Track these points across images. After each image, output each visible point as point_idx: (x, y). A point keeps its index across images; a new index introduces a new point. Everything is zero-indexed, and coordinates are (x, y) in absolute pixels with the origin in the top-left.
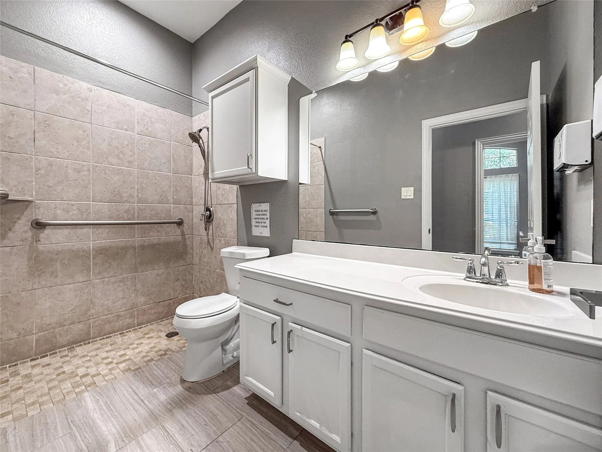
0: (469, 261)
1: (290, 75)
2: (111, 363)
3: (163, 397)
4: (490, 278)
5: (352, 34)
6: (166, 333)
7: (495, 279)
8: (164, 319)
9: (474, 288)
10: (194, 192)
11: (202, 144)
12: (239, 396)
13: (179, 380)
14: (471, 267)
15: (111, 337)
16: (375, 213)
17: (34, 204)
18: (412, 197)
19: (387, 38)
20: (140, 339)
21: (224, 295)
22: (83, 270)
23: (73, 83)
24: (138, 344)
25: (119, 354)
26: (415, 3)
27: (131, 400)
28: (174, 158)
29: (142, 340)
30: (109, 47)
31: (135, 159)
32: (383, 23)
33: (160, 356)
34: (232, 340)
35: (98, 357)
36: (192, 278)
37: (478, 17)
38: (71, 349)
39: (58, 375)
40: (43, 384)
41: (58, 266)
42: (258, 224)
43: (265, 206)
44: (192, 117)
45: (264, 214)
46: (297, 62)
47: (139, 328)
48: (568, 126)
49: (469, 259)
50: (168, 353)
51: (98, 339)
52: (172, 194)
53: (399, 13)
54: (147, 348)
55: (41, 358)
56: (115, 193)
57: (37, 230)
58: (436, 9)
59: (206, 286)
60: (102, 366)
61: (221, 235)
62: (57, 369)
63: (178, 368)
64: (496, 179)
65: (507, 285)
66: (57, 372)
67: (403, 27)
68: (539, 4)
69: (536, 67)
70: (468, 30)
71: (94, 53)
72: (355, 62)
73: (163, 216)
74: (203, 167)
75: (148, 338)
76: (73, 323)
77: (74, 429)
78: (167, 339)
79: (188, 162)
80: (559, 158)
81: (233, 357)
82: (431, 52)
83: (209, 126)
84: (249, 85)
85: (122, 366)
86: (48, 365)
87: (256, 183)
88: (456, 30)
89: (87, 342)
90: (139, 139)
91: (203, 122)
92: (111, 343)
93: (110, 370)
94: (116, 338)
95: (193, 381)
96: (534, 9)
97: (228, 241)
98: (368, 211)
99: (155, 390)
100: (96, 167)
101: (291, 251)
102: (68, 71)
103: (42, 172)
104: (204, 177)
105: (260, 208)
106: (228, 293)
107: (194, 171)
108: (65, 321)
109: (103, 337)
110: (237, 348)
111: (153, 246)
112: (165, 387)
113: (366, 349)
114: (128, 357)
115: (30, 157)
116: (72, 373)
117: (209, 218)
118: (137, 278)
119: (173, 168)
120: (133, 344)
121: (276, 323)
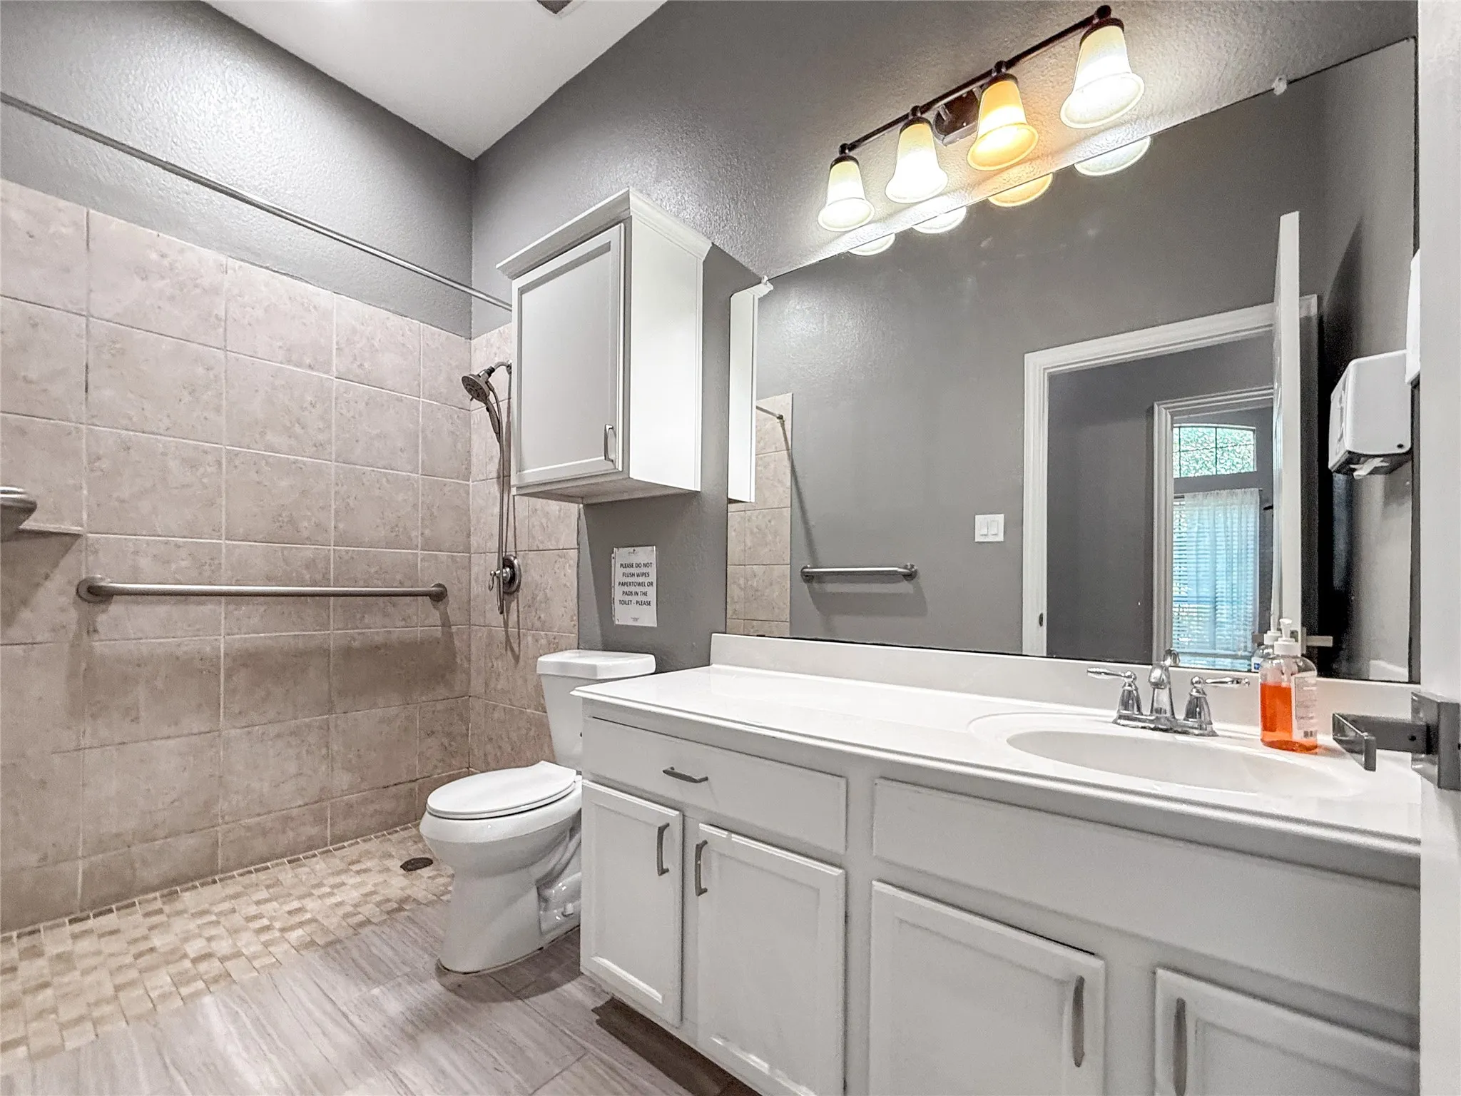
0: (1126, 680)
1: (709, 238)
2: (267, 928)
3: (394, 1006)
4: (1174, 718)
5: (857, 141)
6: (401, 860)
7: (1184, 720)
8: (398, 829)
9: (1136, 741)
10: (473, 522)
11: (495, 405)
12: (578, 1005)
13: (431, 967)
14: (1130, 692)
15: (268, 868)
16: (910, 576)
17: (84, 542)
18: (1000, 538)
19: (939, 156)
20: (339, 873)
21: (544, 767)
22: (200, 705)
23: (182, 251)
24: (333, 887)
25: (287, 908)
26: (1003, 70)
27: (318, 1014)
28: (425, 438)
29: (343, 878)
30: (269, 165)
31: (330, 439)
32: (930, 115)
33: (388, 913)
34: (563, 876)
35: (237, 914)
36: (468, 730)
37: (1150, 106)
38: (171, 896)
39: (138, 956)
40: (102, 975)
41: (141, 693)
42: (629, 598)
43: (647, 555)
44: (470, 339)
45: (644, 574)
46: (726, 207)
47: (335, 850)
48: (1358, 365)
49: (1127, 675)
50: (407, 907)
51: (235, 873)
52: (420, 524)
53: (968, 92)
54: (355, 895)
55: (95, 916)
56: (280, 519)
57: (91, 605)
58: (1055, 84)
59: (500, 747)
60: (246, 937)
61: (538, 624)
62: (135, 941)
63: (430, 940)
64: (1205, 502)
65: (1213, 734)
66: (134, 950)
67: (975, 126)
68: (1292, 77)
69: (1290, 225)
70: (1130, 136)
71: (235, 179)
72: (862, 209)
73: (398, 577)
74: (497, 461)
75: (358, 872)
76: (174, 833)
77: (179, 1078)
78: (403, 875)
79: (459, 446)
80: (1340, 440)
81: (565, 916)
82: (1043, 187)
83: (511, 361)
84: (610, 261)
85: (295, 935)
86: (113, 932)
87: (626, 497)
88: (1101, 135)
89: (210, 879)
90: (342, 390)
91: (498, 352)
92: (268, 882)
93: (266, 945)
94: (280, 871)
95: (467, 970)
96: (1280, 87)
97: (554, 639)
98: (896, 571)
99: (376, 991)
100: (236, 455)
101: (707, 663)
102: (170, 221)
103: (105, 464)
104: (498, 482)
105: (634, 559)
106: (553, 761)
107: (474, 469)
108: (156, 826)
109: (246, 869)
110: (575, 894)
111: (373, 651)
112: (400, 985)
113: (880, 880)
114: (308, 916)
115: (77, 428)
116: (173, 952)
117: (510, 584)
118: (332, 725)
119: (423, 462)
120: (320, 885)
121: (668, 825)
